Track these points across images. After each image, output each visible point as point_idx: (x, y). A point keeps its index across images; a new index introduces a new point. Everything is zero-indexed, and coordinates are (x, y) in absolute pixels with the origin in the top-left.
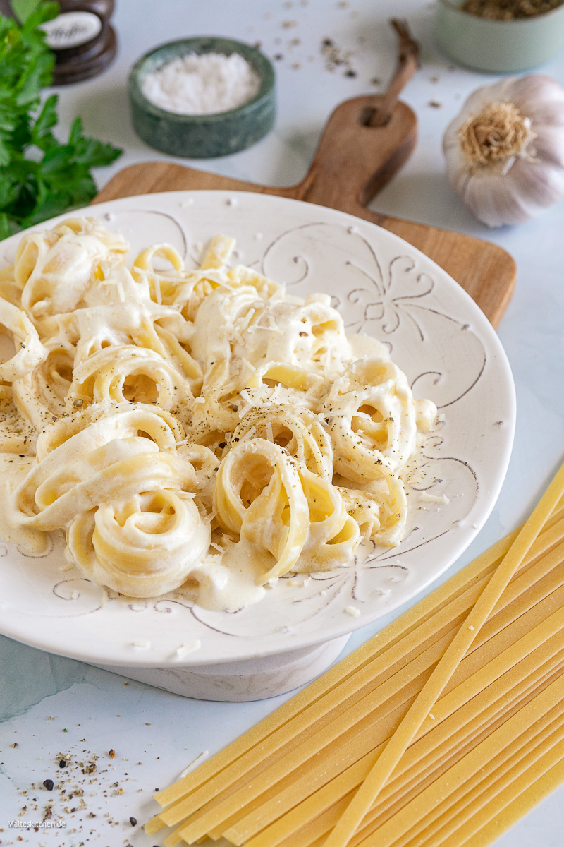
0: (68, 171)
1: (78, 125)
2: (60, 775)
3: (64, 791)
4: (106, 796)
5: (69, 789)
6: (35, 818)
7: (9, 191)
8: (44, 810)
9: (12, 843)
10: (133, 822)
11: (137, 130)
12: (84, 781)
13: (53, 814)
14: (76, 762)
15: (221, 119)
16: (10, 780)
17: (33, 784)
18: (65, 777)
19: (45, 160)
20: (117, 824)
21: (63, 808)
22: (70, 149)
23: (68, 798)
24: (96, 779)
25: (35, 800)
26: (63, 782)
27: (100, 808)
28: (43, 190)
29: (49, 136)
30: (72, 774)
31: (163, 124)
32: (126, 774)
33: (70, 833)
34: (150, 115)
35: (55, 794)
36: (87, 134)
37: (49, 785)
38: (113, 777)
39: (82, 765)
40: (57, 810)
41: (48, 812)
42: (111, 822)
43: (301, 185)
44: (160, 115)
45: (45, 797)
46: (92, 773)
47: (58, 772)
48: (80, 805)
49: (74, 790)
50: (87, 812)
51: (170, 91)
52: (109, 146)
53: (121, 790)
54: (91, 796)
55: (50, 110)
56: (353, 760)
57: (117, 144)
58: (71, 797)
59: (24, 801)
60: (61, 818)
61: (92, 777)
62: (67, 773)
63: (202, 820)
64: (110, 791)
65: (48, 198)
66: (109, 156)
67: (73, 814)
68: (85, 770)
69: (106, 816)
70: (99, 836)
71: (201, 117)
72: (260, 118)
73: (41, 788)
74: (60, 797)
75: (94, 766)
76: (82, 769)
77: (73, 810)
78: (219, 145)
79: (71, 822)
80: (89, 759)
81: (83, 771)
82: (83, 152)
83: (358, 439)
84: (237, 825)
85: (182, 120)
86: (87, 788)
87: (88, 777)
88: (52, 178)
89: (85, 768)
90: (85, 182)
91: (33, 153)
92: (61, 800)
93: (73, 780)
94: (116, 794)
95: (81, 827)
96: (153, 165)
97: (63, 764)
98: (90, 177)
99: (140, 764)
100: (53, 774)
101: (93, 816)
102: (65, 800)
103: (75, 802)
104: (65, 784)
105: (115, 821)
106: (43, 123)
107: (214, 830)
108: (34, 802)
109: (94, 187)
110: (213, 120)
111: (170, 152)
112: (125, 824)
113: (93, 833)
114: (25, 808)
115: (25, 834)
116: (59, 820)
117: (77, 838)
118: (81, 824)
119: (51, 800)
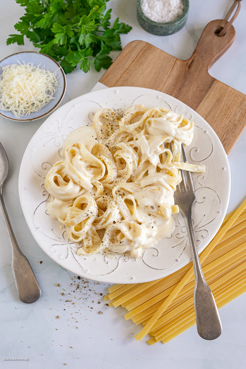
0: (112, 38)
1: (117, 20)
3: (83, 281)
4: (95, 284)
6: (74, 288)
8: (77, 285)
9: (67, 295)
10: (101, 294)
13: (79, 287)
15: (166, 26)
16: (69, 274)
17: (75, 277)
20: (97, 294)
21: (82, 286)
22: (113, 30)
25: (75, 282)
27: (93, 288)
28: (102, 45)
29: (108, 22)
31: (147, 24)
33: (83, 294)
35: (80, 281)
36: (120, 22)
37: (79, 278)
43: (189, 59)
45: (78, 281)
49: (86, 281)
50: (89, 288)
51: (151, 8)
53: (99, 284)
54: (91, 283)
55: (108, 14)
56: (166, 288)
58: (85, 283)
59: (72, 282)
63: (120, 300)
66: (126, 30)
67: (85, 288)
69: (94, 291)
70: (91, 297)
72: (181, 24)
73: (77, 278)
74: (82, 282)
77: (85, 287)
79: (84, 291)
82: (118, 29)
84: (130, 305)
88: (106, 40)
92: (82, 283)
101: (91, 290)
103: (86, 285)
104: (84, 278)
105: (96, 293)
106: (106, 18)
107: (123, 304)
112: (99, 294)
114: (72, 284)
115: (71, 293)
116: (81, 290)
117: (85, 297)
118: (87, 292)
119: (79, 283)
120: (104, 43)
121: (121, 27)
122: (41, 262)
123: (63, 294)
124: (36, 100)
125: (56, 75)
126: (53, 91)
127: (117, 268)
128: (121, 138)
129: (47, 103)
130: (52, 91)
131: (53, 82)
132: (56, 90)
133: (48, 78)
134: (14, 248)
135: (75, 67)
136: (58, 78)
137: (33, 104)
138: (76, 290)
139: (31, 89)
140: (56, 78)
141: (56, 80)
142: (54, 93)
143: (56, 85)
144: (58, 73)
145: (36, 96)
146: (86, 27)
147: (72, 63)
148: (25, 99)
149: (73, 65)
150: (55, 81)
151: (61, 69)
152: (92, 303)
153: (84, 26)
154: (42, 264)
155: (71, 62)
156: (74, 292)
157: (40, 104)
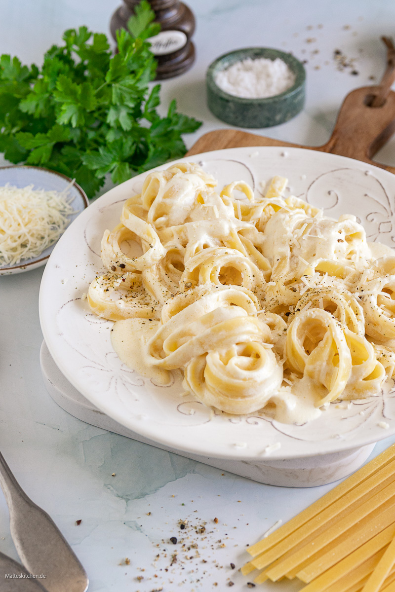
0: (167, 136)
1: (173, 104)
2: (181, 534)
3: (184, 545)
4: (213, 549)
5: (188, 543)
6: (165, 562)
7: (130, 148)
8: (171, 557)
9: (150, 579)
10: (233, 567)
11: (211, 109)
12: (197, 538)
13: (178, 560)
14: (191, 526)
15: (270, 101)
16: (147, 537)
17: (163, 540)
18: (185, 536)
19: (152, 127)
20: (221, 567)
21: (184, 556)
22: (168, 121)
23: (187, 550)
24: (206, 537)
25: (165, 550)
26: (183, 539)
27: (209, 557)
28: (152, 149)
29: (154, 112)
30: (189, 534)
31: (231, 105)
32: (226, 534)
33: (190, 573)
34: (222, 99)
35: (178, 547)
36: (178, 111)
37: (174, 540)
38: (217, 536)
39: (196, 528)
40: (180, 557)
41: (174, 559)
42: (217, 566)
43: (327, 145)
44: (230, 99)
45: (171, 549)
46: (203, 534)
47: (179, 532)
48: (196, 554)
49: (191, 544)
50: (201, 559)
51: (235, 83)
52: (193, 120)
53: (223, 545)
54: (203, 548)
55: (155, 95)
56: (383, 527)
57: (199, 119)
58: (189, 549)
59: (157, 551)
60: (183, 563)
61: (203, 536)
62: (186, 533)
63: (281, 566)
64: (216, 545)
65: (154, 153)
66: (194, 126)
67: (191, 560)
68: (198, 531)
69: (214, 562)
70: (210, 575)
71: (257, 100)
72: (296, 101)
73: (168, 543)
74: (182, 549)
75: (204, 528)
76: (196, 530)
77: (191, 558)
78: (269, 119)
79: (189, 565)
80: (200, 524)
81: (197, 532)
82: (176, 123)
83: (382, 311)
84: (306, 569)
85: (244, 102)
86: (199, 543)
87: (200, 536)
88: (157, 140)
89: (198, 530)
90: (178, 142)
91: (144, 123)
92: (183, 551)
93: (190, 536)
94: (220, 547)
95: (197, 569)
96: (226, 131)
97: (183, 527)
98: (181, 140)
99: (235, 528)
100: (176, 533)
101: (205, 562)
102: (185, 551)
103: (192, 552)
104: (185, 540)
105: (220, 565)
106: (151, 104)
107: (290, 572)
108: (164, 552)
109: (184, 146)
110: (265, 102)
111: (235, 124)
112: (227, 567)
113: (206, 573)
114: (158, 556)
115: (158, 573)
116: (183, 564)
117: (195, 577)
118: (197, 567)
119: (175, 551)
120: (154, 146)
121: (181, 122)
122: (79, 522)
123: (140, 579)
124: (31, 234)
125: (65, 197)
126: (64, 223)
129: (53, 243)
130: (61, 223)
131: (62, 207)
132: (70, 220)
133: (51, 201)
134: (12, 494)
135: (102, 182)
136: (70, 202)
137: (24, 245)
138: (171, 565)
139: (20, 212)
140: (67, 202)
141: (67, 205)
142: (66, 225)
143: (68, 212)
144: (69, 193)
145: (30, 226)
146: (120, 89)
147: (96, 170)
148: (9, 232)
149: (99, 175)
150: (65, 207)
151: (74, 185)
152: (214, 587)
153: (117, 85)
154: (81, 525)
155: (95, 167)
156: (167, 570)
157: (38, 243)
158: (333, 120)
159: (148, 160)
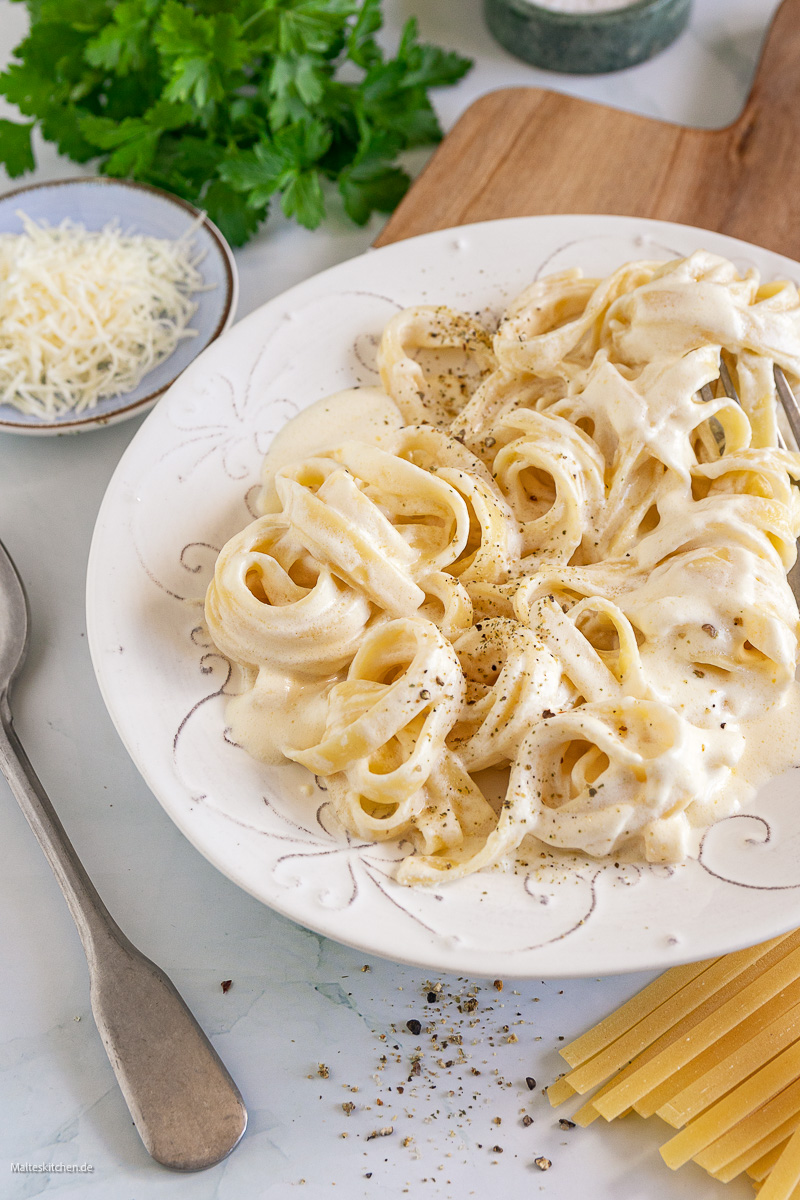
0: (398, 100)
1: (411, 28)
2: (429, 1013)
3: (435, 1037)
4: (492, 1045)
5: (443, 1033)
6: (398, 1074)
7: (321, 139)
8: (409, 1062)
9: (369, 1109)
10: (531, 1084)
11: (493, 31)
12: (462, 1022)
13: (422, 1068)
14: (450, 995)
15: (618, 20)
16: (362, 1018)
17: (393, 1025)
18: (436, 1016)
19: (367, 82)
20: (509, 1085)
21: (436, 1060)
22: (401, 67)
23: (441, 1046)
24: (478, 1021)
25: (396, 1047)
26: (433, 1023)
27: (485, 1062)
28: (366, 132)
29: (370, 44)
30: (445, 1012)
31: (534, 26)
32: (519, 1014)
33: (445, 1095)
34: (514, 13)
35: (423, 1039)
36: (421, 40)
37: (414, 1027)
38: (500, 1017)
39: (458, 1000)
40: (427, 1063)
41: (416, 1067)
42: (500, 1083)
43: (736, 124)
44: (531, 13)
45: (409, 1042)
46: (472, 1012)
47: (426, 1008)
48: (458, 1056)
49: (450, 1035)
50: (468, 1067)
52: (453, 56)
53: (513, 1038)
54: (472, 1044)
55: (372, 8)
57: (465, 52)
58: (445, 1045)
59: (384, 1050)
60: (433, 1074)
61: (473, 1016)
62: (438, 1010)
64: (498, 1037)
65: (373, 140)
66: (453, 72)
67: (449, 1069)
68: (463, 1007)
69: (495, 1073)
70: (485, 1101)
71: (589, 17)
72: (672, 15)
73: (403, 1031)
74: (430, 1044)
75: (474, 1001)
76: (458, 1005)
77: (449, 1064)
78: (613, 56)
79: (446, 1081)
80: (467, 991)
81: (459, 1008)
82: (418, 66)
84: (676, 1098)
85: (562, 21)
86: (466, 1032)
87: (467, 1018)
88: (376, 110)
89: (462, 1004)
90: (422, 115)
91: (349, 72)
92: (432, 1049)
93: (447, 1019)
94: (505, 1041)
95: (461, 1088)
96: (522, 92)
97: (432, 998)
98: (427, 106)
99: (536, 1000)
100: (419, 1012)
101: (477, 1073)
102: (438, 1049)
103: (450, 1053)
104: (437, 1026)
105: (505, 1081)
106: (364, 27)
107: (642, 1101)
108: (395, 1051)
109: (435, 121)
110: (607, 21)
111: (542, 64)
112: (519, 1084)
113: (478, 1096)
114: (384, 1059)
115: (385, 1097)
116: (432, 1078)
117: (456, 1105)
118: (460, 1084)
119: (419, 1049)
120: (370, 120)
121: (427, 62)
122: (226, 986)
123: (349, 1108)
124: (116, 342)
125: (186, 250)
126: (185, 311)
127: (593, 914)
128: (512, 405)
129: (163, 358)
130: (179, 313)
131: (179, 276)
132: (196, 305)
133: (155, 263)
134: (92, 930)
135: (262, 214)
136: (196, 261)
137: (103, 366)
138: (410, 1080)
139: (91, 296)
140: (190, 261)
141: (189, 269)
142: (189, 315)
143: (193, 286)
144: (193, 242)
145: (113, 326)
146: (297, 21)
147: (249, 192)
148: (72, 341)
149: (256, 202)
150: (186, 275)
151: (205, 224)
152: (494, 1126)
153: (290, 14)
154: (231, 991)
155: (246, 186)
156: (401, 1090)
157: (133, 361)
158: (752, 54)
159: (358, 158)
